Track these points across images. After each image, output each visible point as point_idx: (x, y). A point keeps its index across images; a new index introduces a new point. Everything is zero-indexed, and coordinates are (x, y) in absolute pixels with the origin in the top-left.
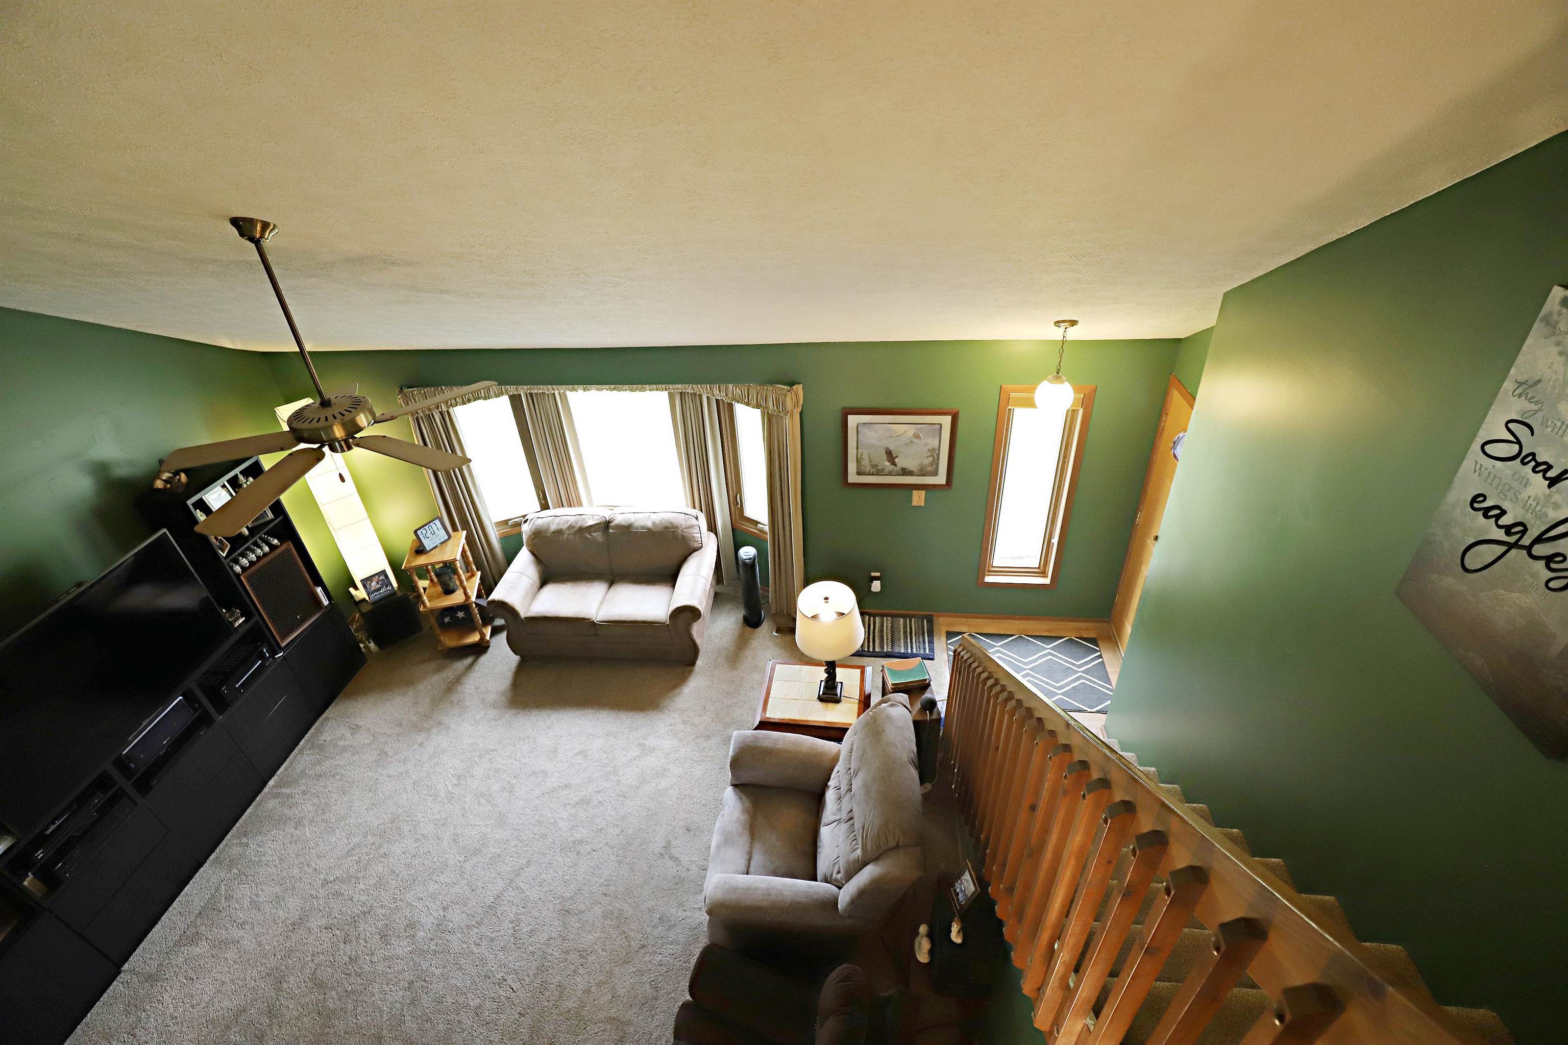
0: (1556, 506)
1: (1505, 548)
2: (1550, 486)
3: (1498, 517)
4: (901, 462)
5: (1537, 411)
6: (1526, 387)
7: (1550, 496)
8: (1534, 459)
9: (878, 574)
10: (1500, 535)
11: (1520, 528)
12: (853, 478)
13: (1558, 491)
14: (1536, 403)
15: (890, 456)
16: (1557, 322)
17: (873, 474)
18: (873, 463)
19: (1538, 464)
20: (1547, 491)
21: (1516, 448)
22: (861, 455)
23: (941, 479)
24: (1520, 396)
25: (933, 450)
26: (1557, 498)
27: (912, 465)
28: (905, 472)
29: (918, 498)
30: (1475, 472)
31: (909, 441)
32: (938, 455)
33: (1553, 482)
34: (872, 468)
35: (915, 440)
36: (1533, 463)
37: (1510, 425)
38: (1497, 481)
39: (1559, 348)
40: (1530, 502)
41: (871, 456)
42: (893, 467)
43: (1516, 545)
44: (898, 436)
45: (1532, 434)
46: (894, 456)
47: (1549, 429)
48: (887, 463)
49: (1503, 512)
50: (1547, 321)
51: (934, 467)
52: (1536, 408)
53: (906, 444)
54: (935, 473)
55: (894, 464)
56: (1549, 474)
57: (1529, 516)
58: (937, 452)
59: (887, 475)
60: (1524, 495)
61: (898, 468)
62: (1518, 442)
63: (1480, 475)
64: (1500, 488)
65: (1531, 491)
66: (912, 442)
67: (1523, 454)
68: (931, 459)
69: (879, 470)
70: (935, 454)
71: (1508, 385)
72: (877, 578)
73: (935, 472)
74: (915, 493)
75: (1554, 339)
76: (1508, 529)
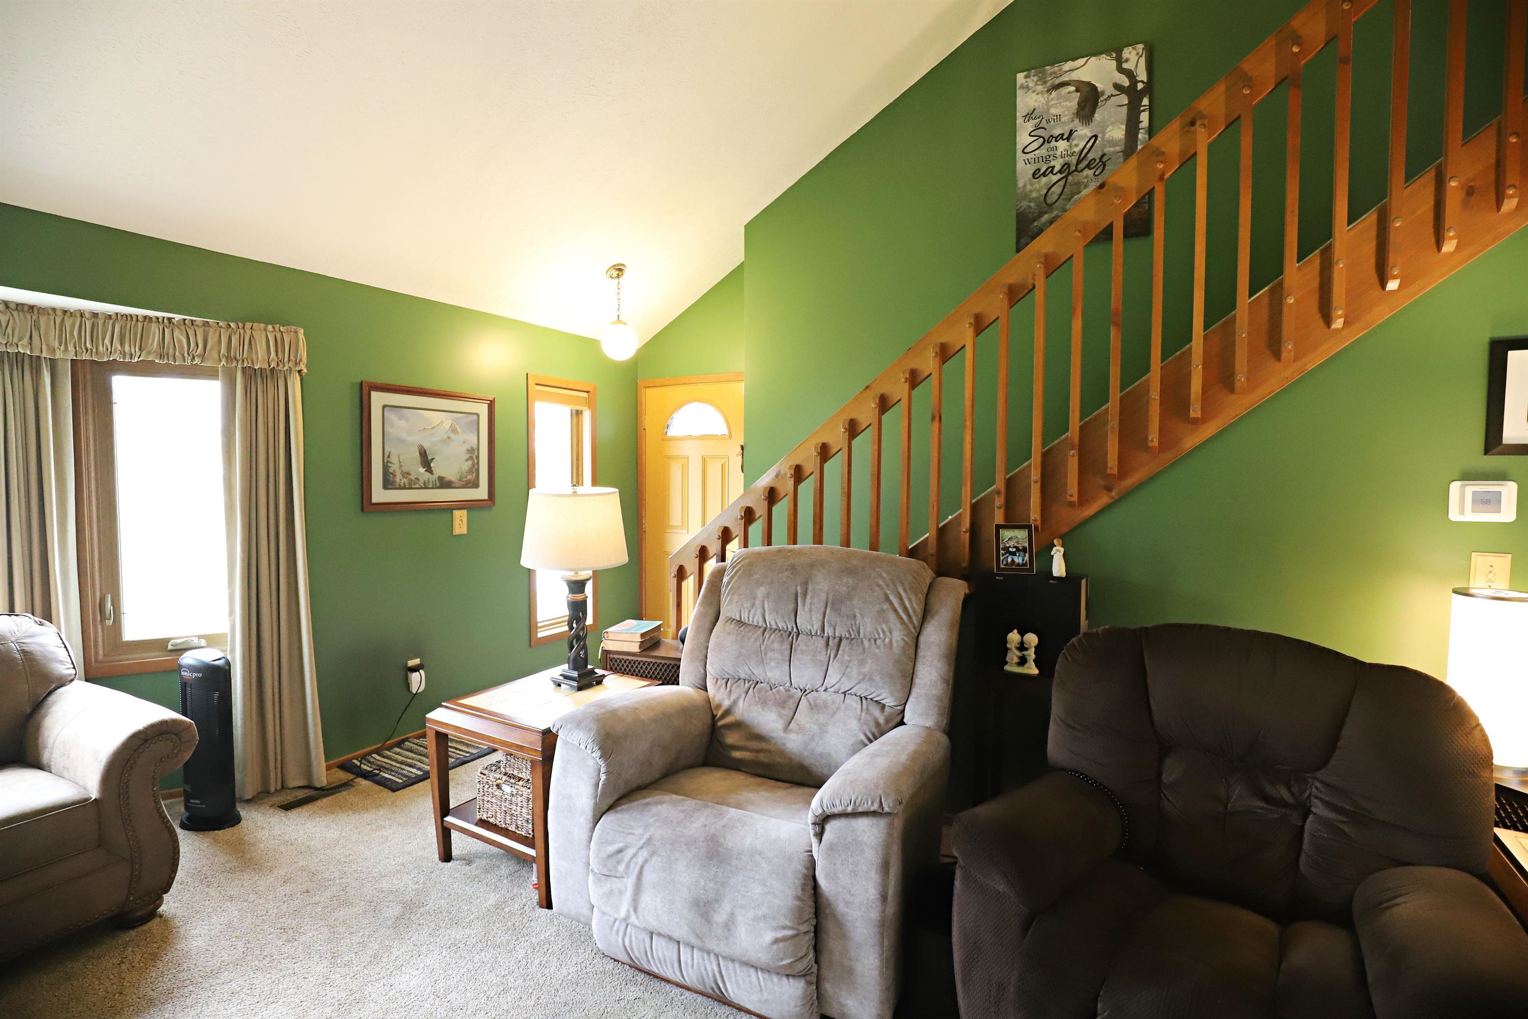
0: (1076, 145)
1: (1065, 179)
2: (1068, 141)
3: (1052, 172)
4: (441, 469)
5: (1041, 120)
6: (1028, 116)
7: (1071, 144)
8: (1053, 137)
9: (417, 661)
10: (1059, 176)
11: (1066, 166)
12: (379, 495)
13: (1073, 140)
14: (1039, 118)
15: (426, 461)
16: (1028, 85)
17: (404, 488)
18: (405, 469)
19: (1056, 138)
20: (1068, 143)
21: (1041, 140)
22: (389, 457)
23: (481, 493)
24: (1028, 121)
25: (473, 449)
26: (1074, 142)
27: (451, 474)
28: (444, 484)
29: (461, 521)
30: (1026, 164)
31: (445, 437)
32: (478, 457)
33: (1068, 139)
34: (403, 476)
35: (452, 436)
36: (1054, 139)
37: (1031, 134)
38: (1041, 159)
39: (1036, 93)
40: (1063, 153)
41: (401, 458)
42: (428, 475)
43: (1069, 174)
44: (433, 428)
45: (1045, 129)
46: (429, 458)
47: (1052, 123)
48: (422, 470)
49: (1053, 167)
50: (1022, 87)
51: (474, 475)
52: (1040, 119)
53: (443, 441)
54: (475, 485)
55: (429, 470)
56: (1064, 137)
57: (1067, 158)
58: (476, 454)
59: (421, 488)
60: (1058, 153)
61: (434, 477)
62: (1040, 137)
63: (1030, 163)
64: (1044, 160)
65: (1061, 149)
66: (449, 438)
67: (1046, 140)
68: (470, 463)
69: (412, 480)
70: (473, 454)
71: (1019, 121)
72: (415, 669)
73: (476, 482)
74: (457, 514)
75: (1030, 91)
76: (1060, 172)
